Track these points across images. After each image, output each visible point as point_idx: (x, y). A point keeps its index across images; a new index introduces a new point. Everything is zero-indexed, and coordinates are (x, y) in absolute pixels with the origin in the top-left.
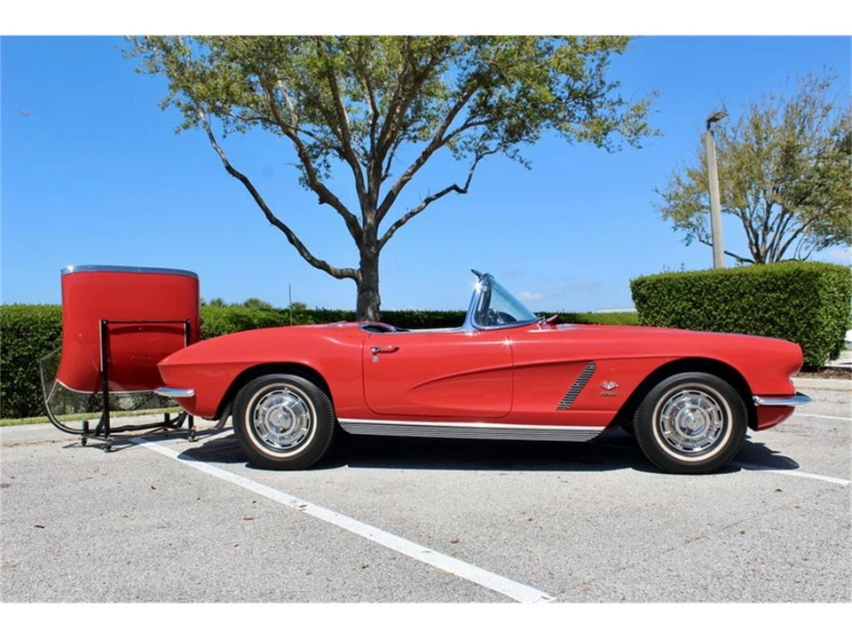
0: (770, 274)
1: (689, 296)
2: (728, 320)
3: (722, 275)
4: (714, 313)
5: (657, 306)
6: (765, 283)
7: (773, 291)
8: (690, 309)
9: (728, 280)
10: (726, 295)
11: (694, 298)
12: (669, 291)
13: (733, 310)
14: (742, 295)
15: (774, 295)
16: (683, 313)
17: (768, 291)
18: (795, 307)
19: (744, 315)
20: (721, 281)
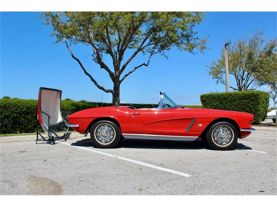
0: (244, 94)
1: (219, 100)
2: (231, 108)
3: (229, 94)
4: (227, 106)
5: (208, 103)
6: (243, 97)
7: (245, 99)
8: (219, 105)
9: (231, 96)
10: (230, 100)
11: (220, 101)
12: (213, 99)
13: (232, 105)
14: (235, 101)
15: (245, 101)
16: (217, 106)
17: (243, 99)
18: (251, 104)
19: (236, 107)
20: (229, 96)
